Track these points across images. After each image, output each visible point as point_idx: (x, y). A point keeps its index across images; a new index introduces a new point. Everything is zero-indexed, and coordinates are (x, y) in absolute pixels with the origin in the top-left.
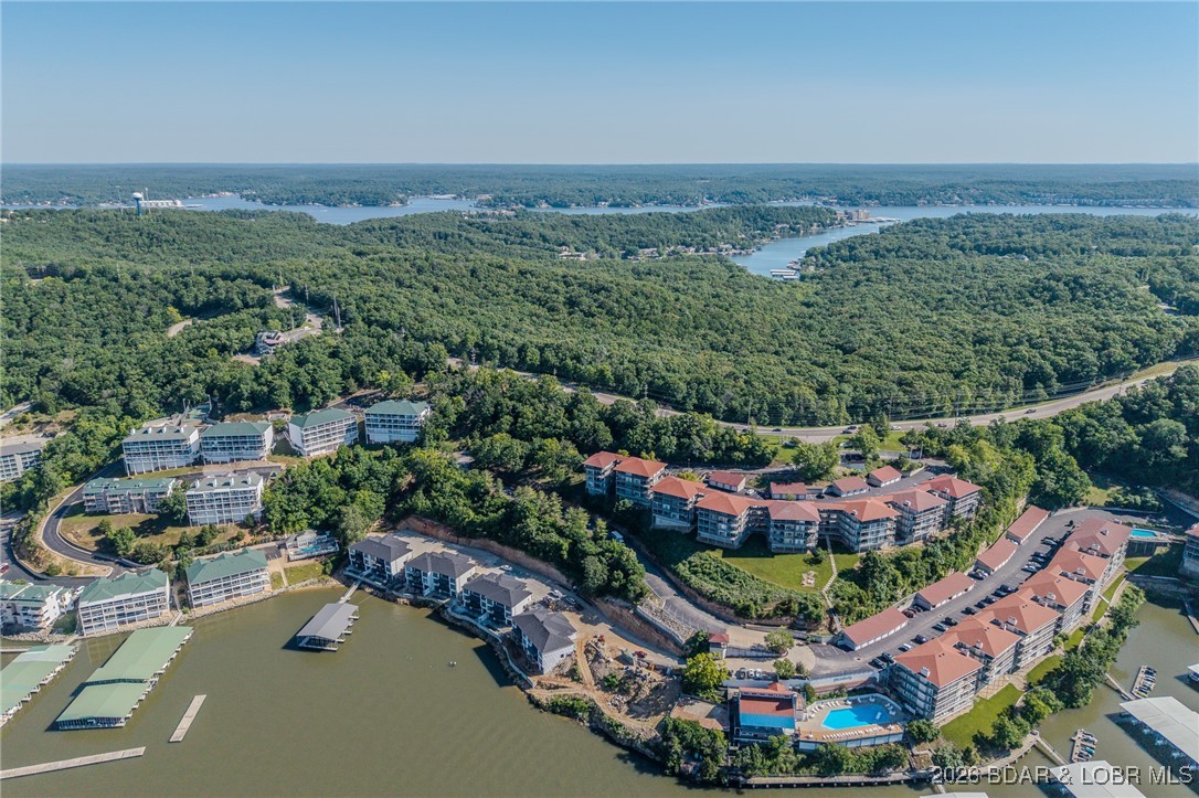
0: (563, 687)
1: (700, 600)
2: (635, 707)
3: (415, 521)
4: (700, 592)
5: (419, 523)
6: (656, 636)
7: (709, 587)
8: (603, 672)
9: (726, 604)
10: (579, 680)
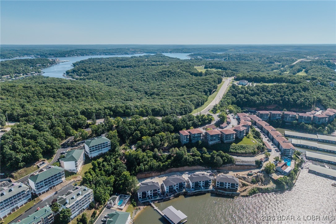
0: (247, 189)
1: (243, 155)
2: (265, 183)
3: (141, 175)
4: (242, 153)
5: (143, 175)
6: (247, 167)
7: (243, 151)
8: (250, 180)
9: (250, 153)
10: (247, 185)
